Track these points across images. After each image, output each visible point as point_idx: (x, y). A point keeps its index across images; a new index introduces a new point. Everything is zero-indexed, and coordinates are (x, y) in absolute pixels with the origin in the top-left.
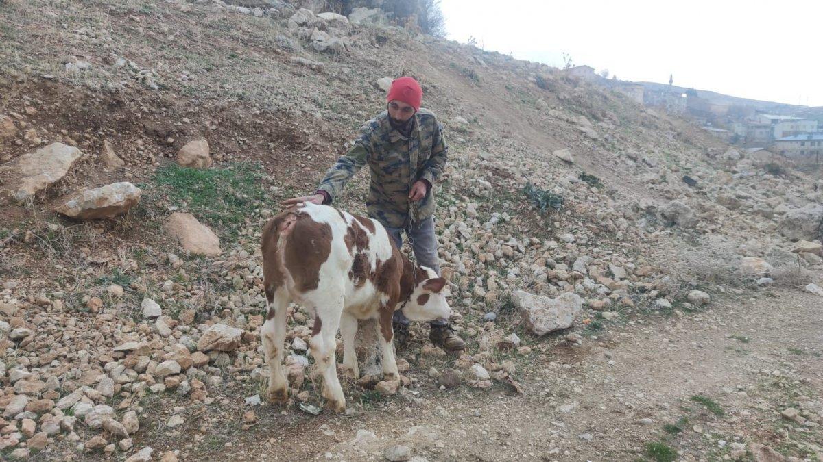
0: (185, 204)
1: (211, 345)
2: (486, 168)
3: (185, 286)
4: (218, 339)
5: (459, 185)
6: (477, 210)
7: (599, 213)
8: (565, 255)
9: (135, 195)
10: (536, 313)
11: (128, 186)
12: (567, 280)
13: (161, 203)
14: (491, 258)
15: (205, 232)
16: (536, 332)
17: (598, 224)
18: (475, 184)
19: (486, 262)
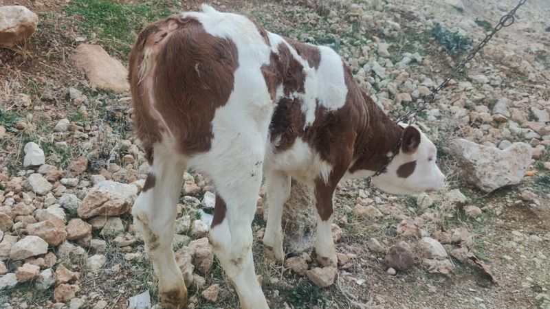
0: (94, 35)
1: (94, 211)
2: (393, 10)
3: (84, 126)
4: (104, 203)
5: (370, 26)
6: (388, 49)
7: (507, 55)
8: (483, 96)
9: (30, 20)
10: (484, 166)
11: (21, 10)
12: (490, 124)
13: (67, 33)
14: (408, 99)
15: (115, 65)
16: (483, 188)
17: (508, 65)
18: (385, 25)
19: (403, 103)
